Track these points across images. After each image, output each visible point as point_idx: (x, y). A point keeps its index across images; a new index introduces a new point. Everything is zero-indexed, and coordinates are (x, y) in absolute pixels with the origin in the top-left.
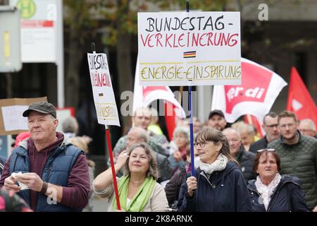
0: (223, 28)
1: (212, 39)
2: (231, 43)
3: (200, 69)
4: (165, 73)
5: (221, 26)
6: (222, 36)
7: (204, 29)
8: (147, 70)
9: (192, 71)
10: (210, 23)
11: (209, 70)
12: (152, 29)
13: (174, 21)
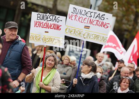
0: (104, 19)
1: (98, 23)
2: (106, 27)
3: (90, 35)
4: (75, 32)
5: (103, 19)
6: (103, 23)
7: (96, 18)
8: (68, 29)
9: (86, 34)
10: (99, 16)
11: (94, 36)
12: (74, 12)
13: (84, 11)
